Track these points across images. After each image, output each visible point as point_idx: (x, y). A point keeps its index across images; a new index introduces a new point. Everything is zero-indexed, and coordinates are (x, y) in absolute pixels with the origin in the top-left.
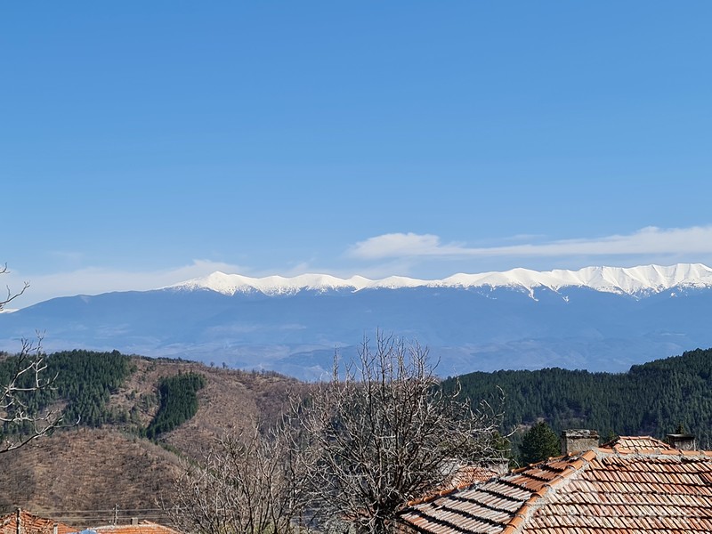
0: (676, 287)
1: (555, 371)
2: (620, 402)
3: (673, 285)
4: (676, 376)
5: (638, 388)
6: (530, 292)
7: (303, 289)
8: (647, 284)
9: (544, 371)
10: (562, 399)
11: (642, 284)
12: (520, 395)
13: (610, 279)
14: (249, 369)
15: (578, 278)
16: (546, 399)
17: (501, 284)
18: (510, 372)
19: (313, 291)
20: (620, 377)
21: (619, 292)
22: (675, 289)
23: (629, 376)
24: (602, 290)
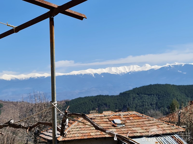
0: (131, 72)
1: (100, 96)
2: (117, 103)
3: (130, 71)
4: (131, 95)
5: (122, 99)
6: (93, 75)
7: (30, 78)
8: (123, 71)
9: (97, 96)
10: (102, 103)
11: (122, 71)
12: (91, 103)
13: (114, 70)
14: (16, 101)
15: (105, 71)
16: (98, 103)
17: (85, 73)
18: (88, 97)
19: (33, 78)
20: (117, 96)
21: (116, 74)
22: (130, 72)
23: (119, 96)
24: (112, 73)
